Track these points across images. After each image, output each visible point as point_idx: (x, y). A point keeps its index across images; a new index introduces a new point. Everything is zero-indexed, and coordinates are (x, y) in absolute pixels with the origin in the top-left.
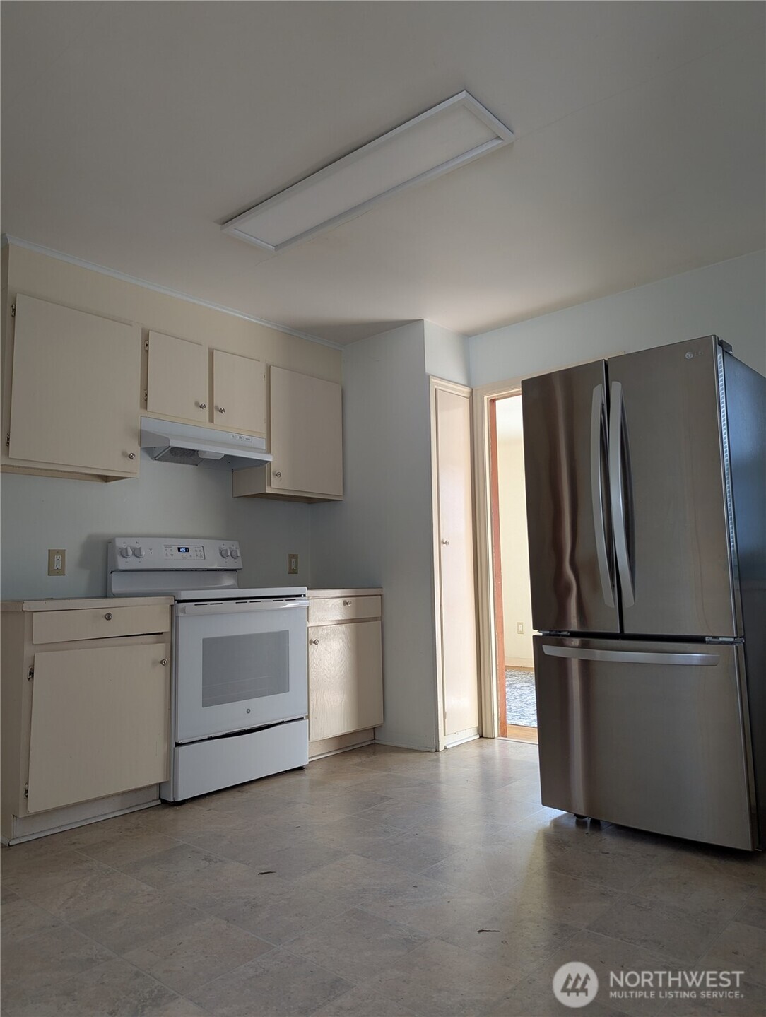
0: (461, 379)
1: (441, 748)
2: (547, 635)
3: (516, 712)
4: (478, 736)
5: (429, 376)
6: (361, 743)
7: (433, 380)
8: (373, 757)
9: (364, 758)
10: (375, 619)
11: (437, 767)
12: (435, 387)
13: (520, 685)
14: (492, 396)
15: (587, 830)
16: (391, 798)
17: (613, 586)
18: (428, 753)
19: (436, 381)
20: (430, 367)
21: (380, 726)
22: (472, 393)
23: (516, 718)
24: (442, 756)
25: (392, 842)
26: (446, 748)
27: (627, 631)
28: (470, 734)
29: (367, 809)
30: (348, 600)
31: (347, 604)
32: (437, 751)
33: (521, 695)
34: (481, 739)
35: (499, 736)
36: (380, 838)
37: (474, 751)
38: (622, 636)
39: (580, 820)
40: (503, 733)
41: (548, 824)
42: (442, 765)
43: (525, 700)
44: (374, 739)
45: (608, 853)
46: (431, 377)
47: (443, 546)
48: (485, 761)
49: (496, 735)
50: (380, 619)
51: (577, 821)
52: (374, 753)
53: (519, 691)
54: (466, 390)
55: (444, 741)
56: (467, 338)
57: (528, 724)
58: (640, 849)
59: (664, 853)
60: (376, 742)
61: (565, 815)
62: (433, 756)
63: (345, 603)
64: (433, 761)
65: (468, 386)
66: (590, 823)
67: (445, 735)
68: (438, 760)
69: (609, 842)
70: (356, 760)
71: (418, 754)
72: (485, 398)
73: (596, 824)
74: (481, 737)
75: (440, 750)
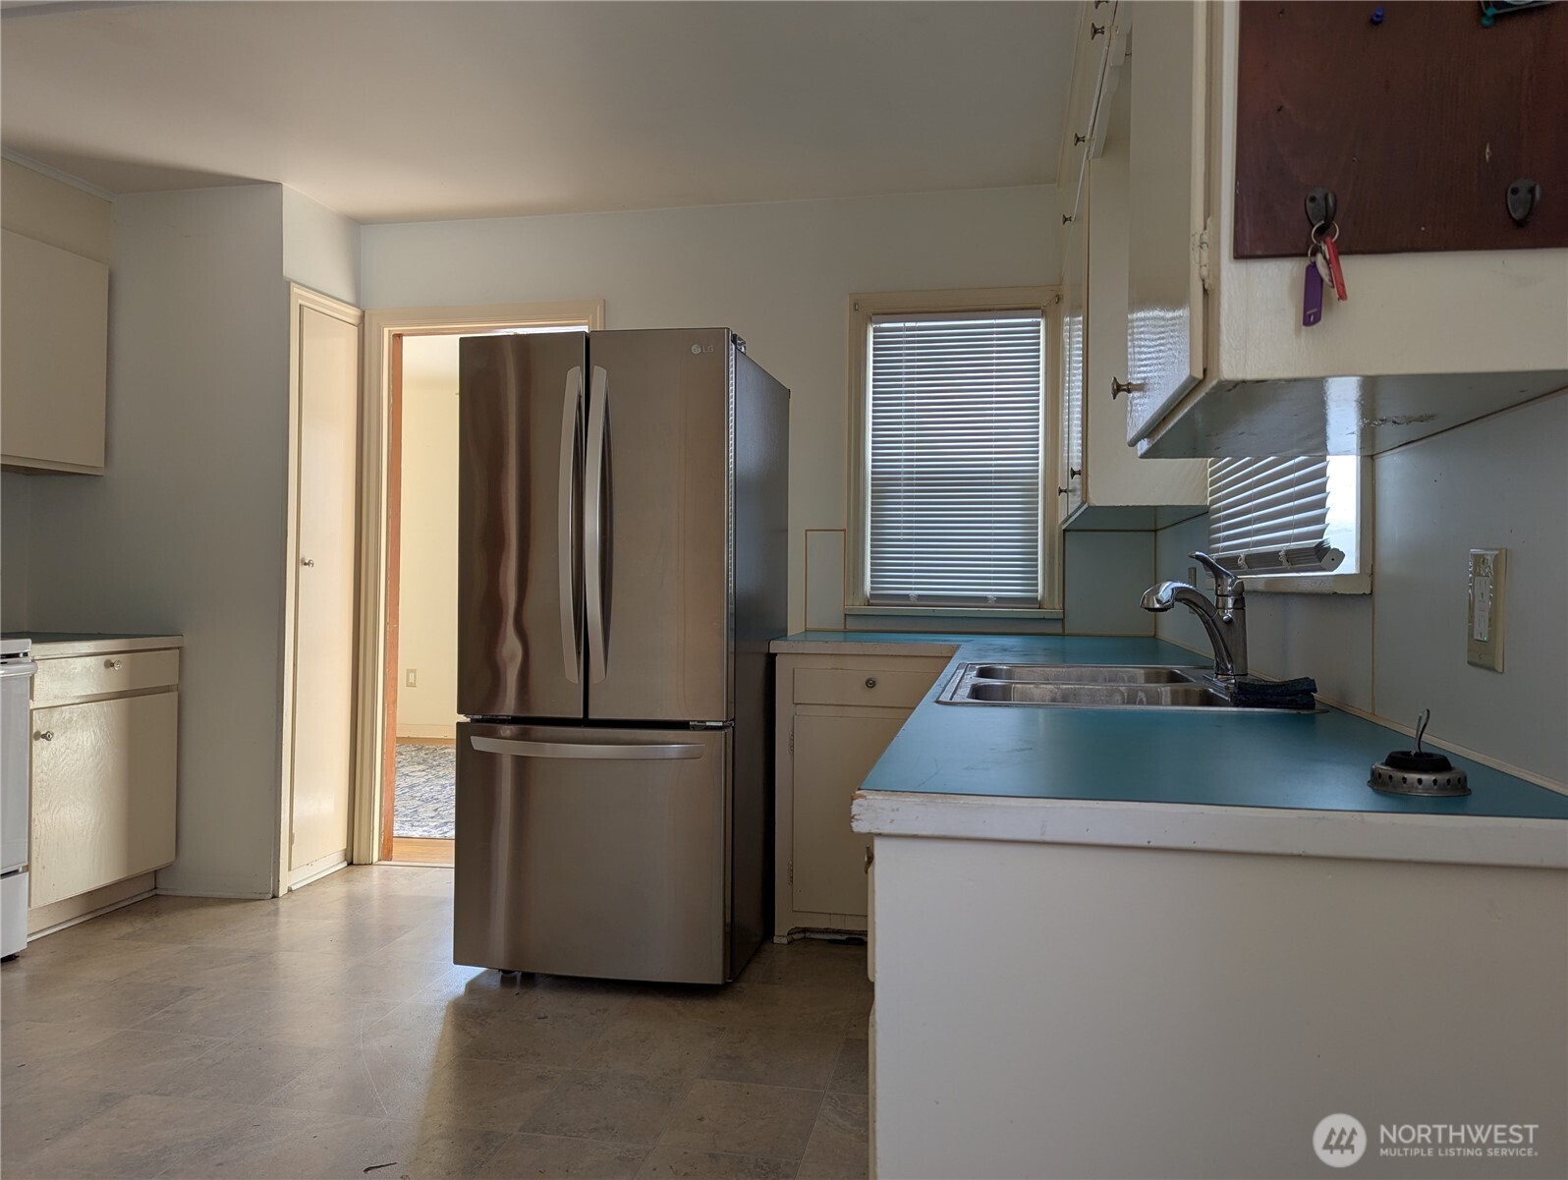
0: (346, 293)
1: (283, 891)
2: (478, 721)
3: (406, 815)
4: (345, 864)
5: (288, 284)
6: (131, 898)
7: (295, 290)
8: (157, 921)
9: (139, 925)
10: (166, 689)
11: (275, 924)
12: (300, 301)
13: (410, 768)
14: (397, 329)
15: (517, 990)
16: (198, 989)
17: (579, 653)
18: (258, 903)
19: (303, 293)
20: (290, 269)
21: (168, 867)
22: (362, 318)
23: (407, 826)
24: (283, 905)
25: (210, 1062)
26: (290, 890)
27: (592, 716)
28: (333, 861)
29: (155, 1014)
30: (113, 658)
31: (112, 665)
32: (275, 897)
33: (412, 787)
34: (351, 868)
35: (379, 860)
36: (186, 1059)
37: (337, 891)
38: (586, 722)
39: (506, 975)
40: (387, 854)
41: (461, 990)
42: (283, 919)
43: (419, 794)
44: (156, 888)
45: (545, 1017)
46: (292, 284)
47: (303, 569)
48: (355, 903)
49: (375, 858)
50: (177, 691)
51: (503, 977)
52: (157, 913)
53: (408, 780)
54: (352, 314)
55: (288, 880)
56: (357, 227)
57: (426, 834)
58: (587, 1001)
59: (617, 1003)
60: (158, 892)
61: (485, 972)
62: (268, 906)
63: (109, 665)
64: (269, 914)
65: (356, 305)
66: (518, 978)
67: (290, 870)
68: (276, 913)
69: (546, 1002)
70: (124, 928)
71: (240, 906)
72: (386, 330)
73: (529, 979)
74: (351, 864)
75: (281, 895)
